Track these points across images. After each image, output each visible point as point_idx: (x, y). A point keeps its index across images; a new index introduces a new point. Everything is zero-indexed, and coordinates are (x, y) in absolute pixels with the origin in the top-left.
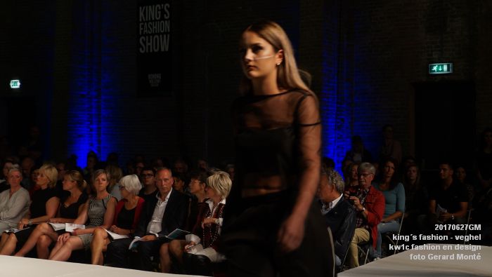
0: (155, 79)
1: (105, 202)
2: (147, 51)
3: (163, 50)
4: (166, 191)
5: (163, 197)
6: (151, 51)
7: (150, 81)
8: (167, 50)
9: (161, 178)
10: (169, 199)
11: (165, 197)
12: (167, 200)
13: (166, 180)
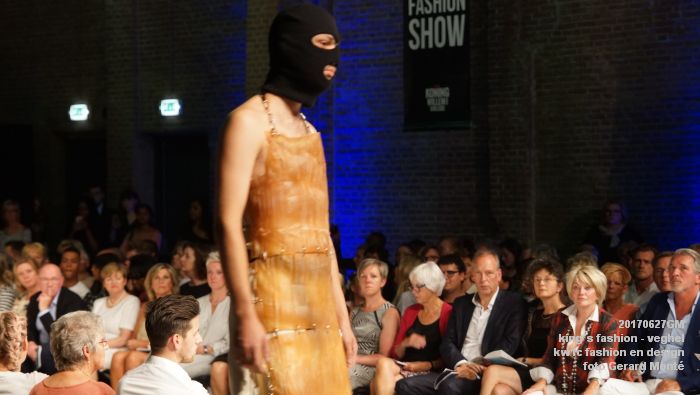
0: (438, 97)
1: (379, 315)
2: (423, 46)
3: (452, 44)
4: (489, 291)
5: (483, 302)
6: (431, 46)
7: (429, 102)
8: (460, 43)
9: (480, 269)
10: (494, 307)
11: (487, 303)
12: (490, 308)
13: (488, 273)
